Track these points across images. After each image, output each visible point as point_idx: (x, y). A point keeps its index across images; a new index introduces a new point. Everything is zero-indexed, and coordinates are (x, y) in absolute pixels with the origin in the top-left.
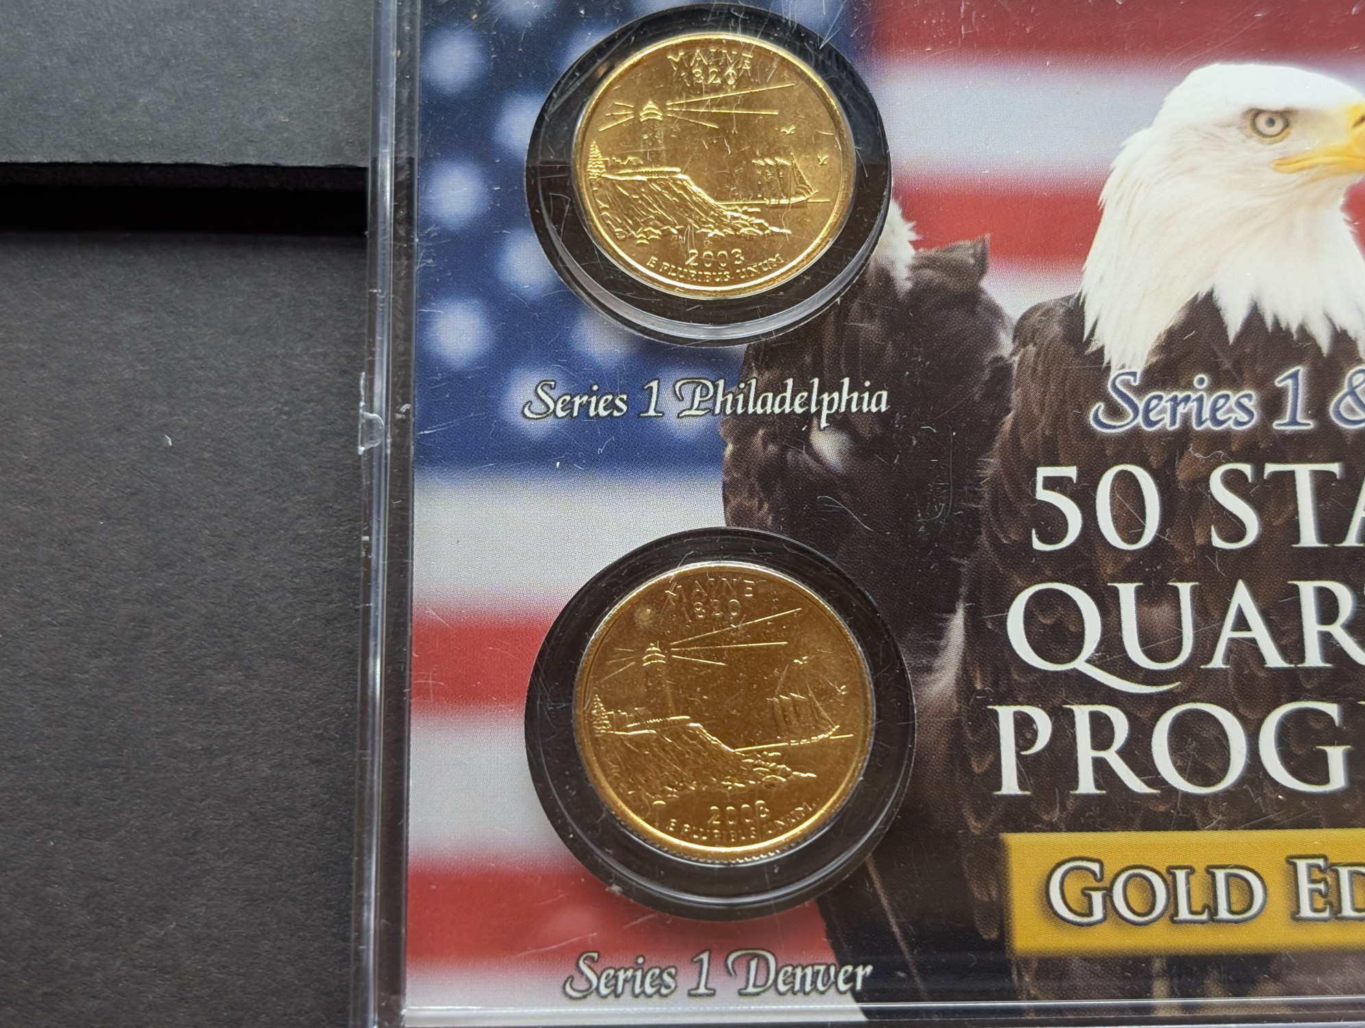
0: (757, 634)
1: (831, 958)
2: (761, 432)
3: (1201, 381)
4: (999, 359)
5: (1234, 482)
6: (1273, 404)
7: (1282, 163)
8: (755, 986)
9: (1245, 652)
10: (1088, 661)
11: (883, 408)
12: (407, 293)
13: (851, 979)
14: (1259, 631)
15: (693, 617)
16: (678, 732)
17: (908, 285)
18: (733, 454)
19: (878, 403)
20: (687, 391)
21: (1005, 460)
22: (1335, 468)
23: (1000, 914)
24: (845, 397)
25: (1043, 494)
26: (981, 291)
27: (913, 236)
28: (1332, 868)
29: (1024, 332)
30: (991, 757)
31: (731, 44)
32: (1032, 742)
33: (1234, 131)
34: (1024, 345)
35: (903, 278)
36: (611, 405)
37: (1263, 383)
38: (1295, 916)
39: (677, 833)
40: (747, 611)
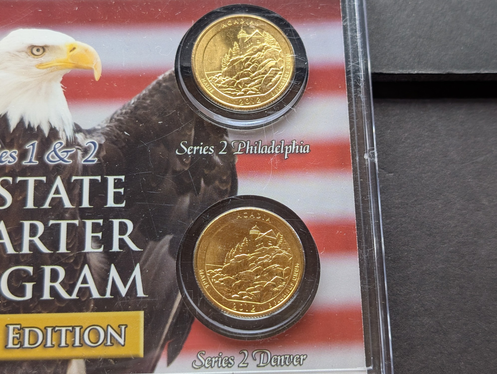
5: (5, 184)
6: (23, 155)
7: (39, 66)
14: (6, 240)
22: (44, 179)
28: (22, 329)
33: (24, 54)
37: (20, 147)
38: (6, 347)
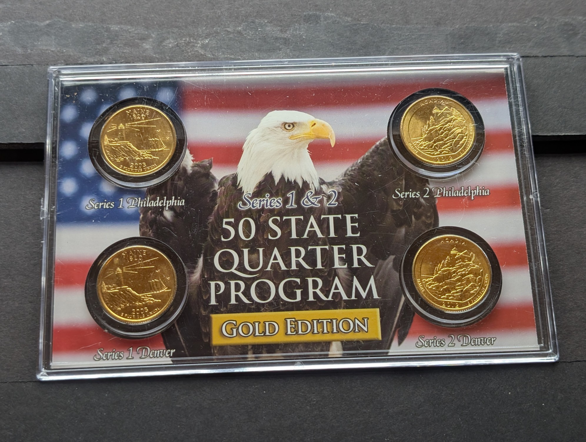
0: (146, 264)
1: (165, 348)
2: (150, 211)
3: (268, 195)
4: (215, 191)
5: (275, 222)
6: (286, 201)
7: (291, 137)
8: (144, 356)
9: (276, 266)
10: (236, 269)
11: (183, 204)
12: (54, 177)
13: (169, 353)
14: (280, 260)
15: (129, 260)
16: (124, 290)
17: (191, 172)
18: (143, 218)
19: (181, 203)
20: (130, 201)
21: (215, 218)
22: (302, 217)
23: (209, 335)
24: (173, 201)
25: (225, 226)
26: (210, 173)
27: (192, 158)
28: (296, 321)
29: (221, 184)
30: (208, 295)
31: (143, 108)
32: (219, 291)
33: (279, 128)
34: (221, 187)
35: (190, 170)
36: (110, 205)
37: (284, 195)
38: (286, 334)
39: (124, 317)
40: (144, 258)
